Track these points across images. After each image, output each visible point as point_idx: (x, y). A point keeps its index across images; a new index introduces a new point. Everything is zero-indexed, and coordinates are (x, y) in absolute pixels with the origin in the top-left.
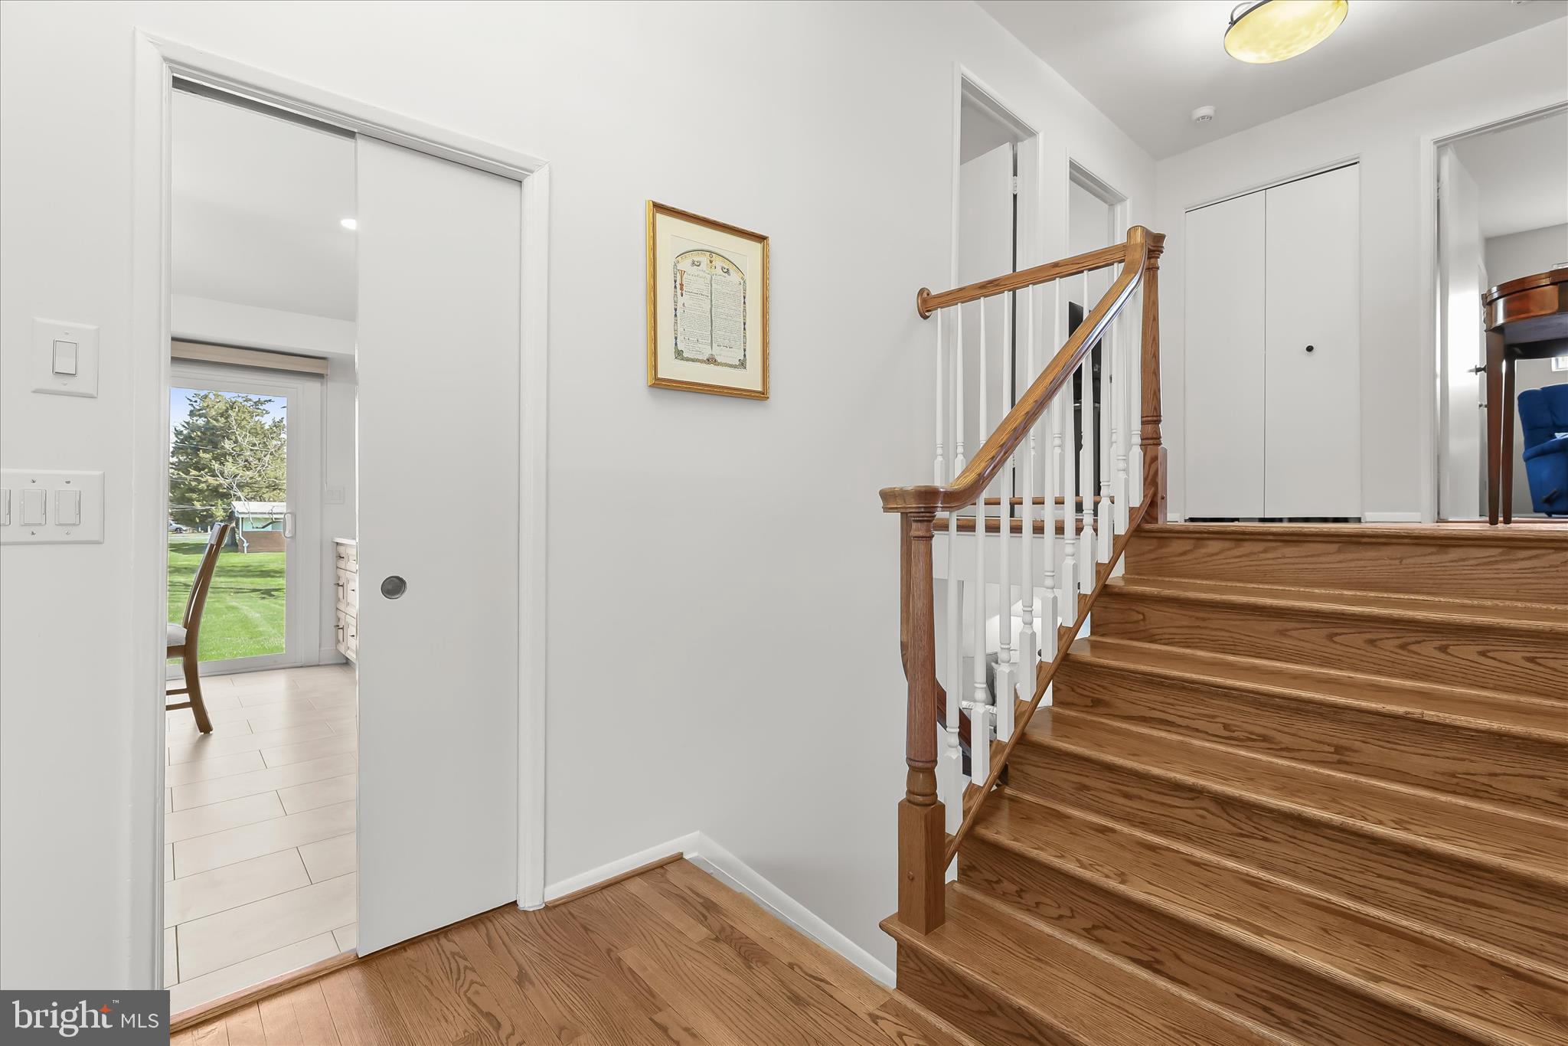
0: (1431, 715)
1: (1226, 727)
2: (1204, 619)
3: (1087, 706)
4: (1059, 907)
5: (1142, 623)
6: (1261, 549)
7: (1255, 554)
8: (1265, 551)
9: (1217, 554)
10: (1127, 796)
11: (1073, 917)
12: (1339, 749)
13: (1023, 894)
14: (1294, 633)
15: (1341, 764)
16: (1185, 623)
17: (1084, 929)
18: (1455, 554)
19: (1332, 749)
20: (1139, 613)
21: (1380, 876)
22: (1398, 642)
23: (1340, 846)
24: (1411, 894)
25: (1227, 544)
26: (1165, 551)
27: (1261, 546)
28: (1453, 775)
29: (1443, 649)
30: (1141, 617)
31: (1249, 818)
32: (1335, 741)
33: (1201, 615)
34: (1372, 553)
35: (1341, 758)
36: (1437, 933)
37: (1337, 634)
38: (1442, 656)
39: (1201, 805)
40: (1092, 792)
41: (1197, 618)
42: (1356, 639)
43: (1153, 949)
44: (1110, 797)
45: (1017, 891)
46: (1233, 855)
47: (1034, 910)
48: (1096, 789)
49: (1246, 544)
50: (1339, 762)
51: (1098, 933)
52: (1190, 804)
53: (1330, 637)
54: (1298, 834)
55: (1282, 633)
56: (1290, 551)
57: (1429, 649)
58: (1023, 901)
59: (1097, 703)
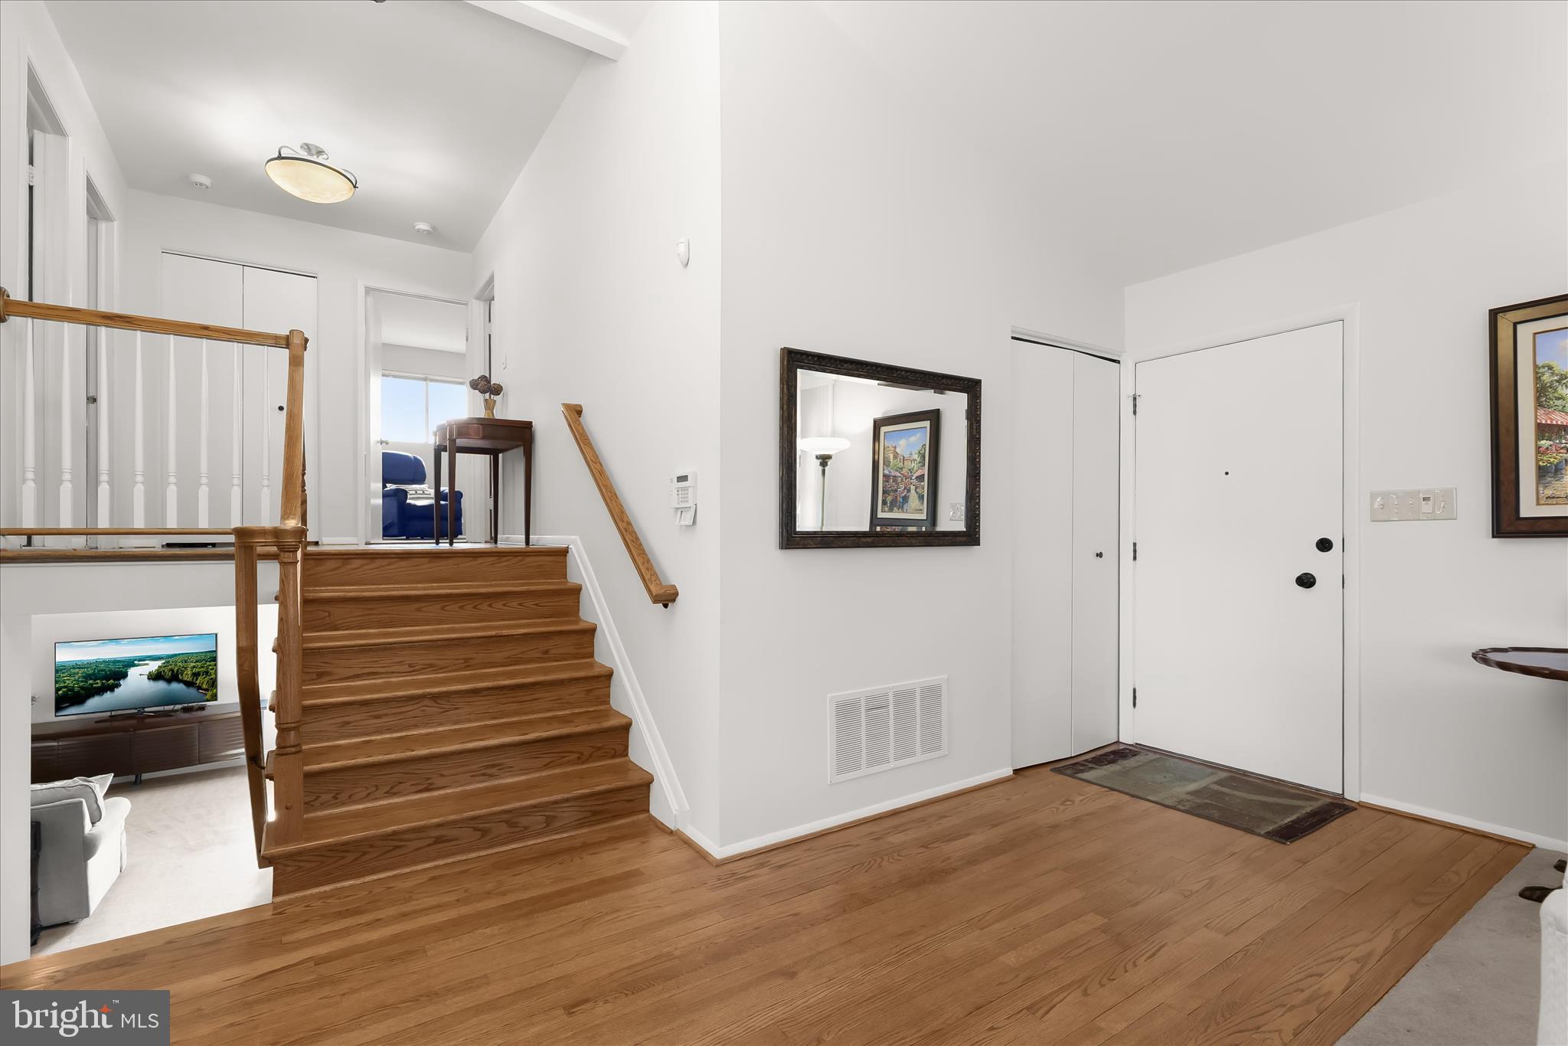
0: (505, 632)
1: (410, 666)
2: (372, 609)
3: (313, 680)
4: (367, 788)
5: (327, 619)
6: (386, 563)
7: (382, 566)
8: (389, 565)
9: (357, 568)
10: (377, 717)
11: (377, 789)
12: (466, 660)
13: (339, 796)
14: (425, 609)
15: (466, 668)
16: (359, 613)
17: (386, 793)
18: (480, 560)
19: (462, 661)
20: (325, 611)
21: (503, 704)
22: (473, 605)
23: (489, 698)
24: (514, 706)
25: (365, 561)
26: (321, 568)
27: (386, 562)
28: (509, 657)
29: (490, 605)
30: (327, 614)
31: (449, 701)
32: (462, 657)
33: (369, 607)
34: (444, 562)
35: (467, 664)
36: (524, 718)
37: (445, 606)
38: (490, 609)
39: (424, 704)
40: (352, 724)
41: (368, 609)
42: (454, 607)
43: (429, 779)
44: (365, 722)
45: (333, 797)
46: (441, 724)
47: (351, 800)
48: (355, 721)
49: (377, 561)
50: (467, 666)
51: (395, 790)
52: (416, 706)
53: (443, 608)
54: (472, 699)
55: (419, 610)
56: (403, 563)
57: (484, 606)
58: (339, 800)
59: (320, 675)
